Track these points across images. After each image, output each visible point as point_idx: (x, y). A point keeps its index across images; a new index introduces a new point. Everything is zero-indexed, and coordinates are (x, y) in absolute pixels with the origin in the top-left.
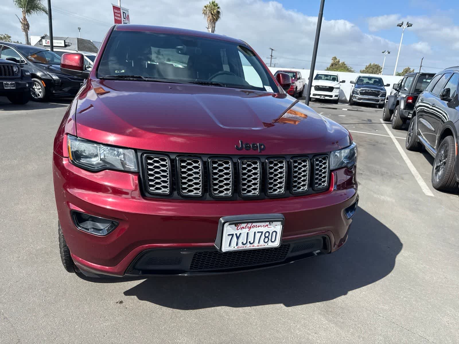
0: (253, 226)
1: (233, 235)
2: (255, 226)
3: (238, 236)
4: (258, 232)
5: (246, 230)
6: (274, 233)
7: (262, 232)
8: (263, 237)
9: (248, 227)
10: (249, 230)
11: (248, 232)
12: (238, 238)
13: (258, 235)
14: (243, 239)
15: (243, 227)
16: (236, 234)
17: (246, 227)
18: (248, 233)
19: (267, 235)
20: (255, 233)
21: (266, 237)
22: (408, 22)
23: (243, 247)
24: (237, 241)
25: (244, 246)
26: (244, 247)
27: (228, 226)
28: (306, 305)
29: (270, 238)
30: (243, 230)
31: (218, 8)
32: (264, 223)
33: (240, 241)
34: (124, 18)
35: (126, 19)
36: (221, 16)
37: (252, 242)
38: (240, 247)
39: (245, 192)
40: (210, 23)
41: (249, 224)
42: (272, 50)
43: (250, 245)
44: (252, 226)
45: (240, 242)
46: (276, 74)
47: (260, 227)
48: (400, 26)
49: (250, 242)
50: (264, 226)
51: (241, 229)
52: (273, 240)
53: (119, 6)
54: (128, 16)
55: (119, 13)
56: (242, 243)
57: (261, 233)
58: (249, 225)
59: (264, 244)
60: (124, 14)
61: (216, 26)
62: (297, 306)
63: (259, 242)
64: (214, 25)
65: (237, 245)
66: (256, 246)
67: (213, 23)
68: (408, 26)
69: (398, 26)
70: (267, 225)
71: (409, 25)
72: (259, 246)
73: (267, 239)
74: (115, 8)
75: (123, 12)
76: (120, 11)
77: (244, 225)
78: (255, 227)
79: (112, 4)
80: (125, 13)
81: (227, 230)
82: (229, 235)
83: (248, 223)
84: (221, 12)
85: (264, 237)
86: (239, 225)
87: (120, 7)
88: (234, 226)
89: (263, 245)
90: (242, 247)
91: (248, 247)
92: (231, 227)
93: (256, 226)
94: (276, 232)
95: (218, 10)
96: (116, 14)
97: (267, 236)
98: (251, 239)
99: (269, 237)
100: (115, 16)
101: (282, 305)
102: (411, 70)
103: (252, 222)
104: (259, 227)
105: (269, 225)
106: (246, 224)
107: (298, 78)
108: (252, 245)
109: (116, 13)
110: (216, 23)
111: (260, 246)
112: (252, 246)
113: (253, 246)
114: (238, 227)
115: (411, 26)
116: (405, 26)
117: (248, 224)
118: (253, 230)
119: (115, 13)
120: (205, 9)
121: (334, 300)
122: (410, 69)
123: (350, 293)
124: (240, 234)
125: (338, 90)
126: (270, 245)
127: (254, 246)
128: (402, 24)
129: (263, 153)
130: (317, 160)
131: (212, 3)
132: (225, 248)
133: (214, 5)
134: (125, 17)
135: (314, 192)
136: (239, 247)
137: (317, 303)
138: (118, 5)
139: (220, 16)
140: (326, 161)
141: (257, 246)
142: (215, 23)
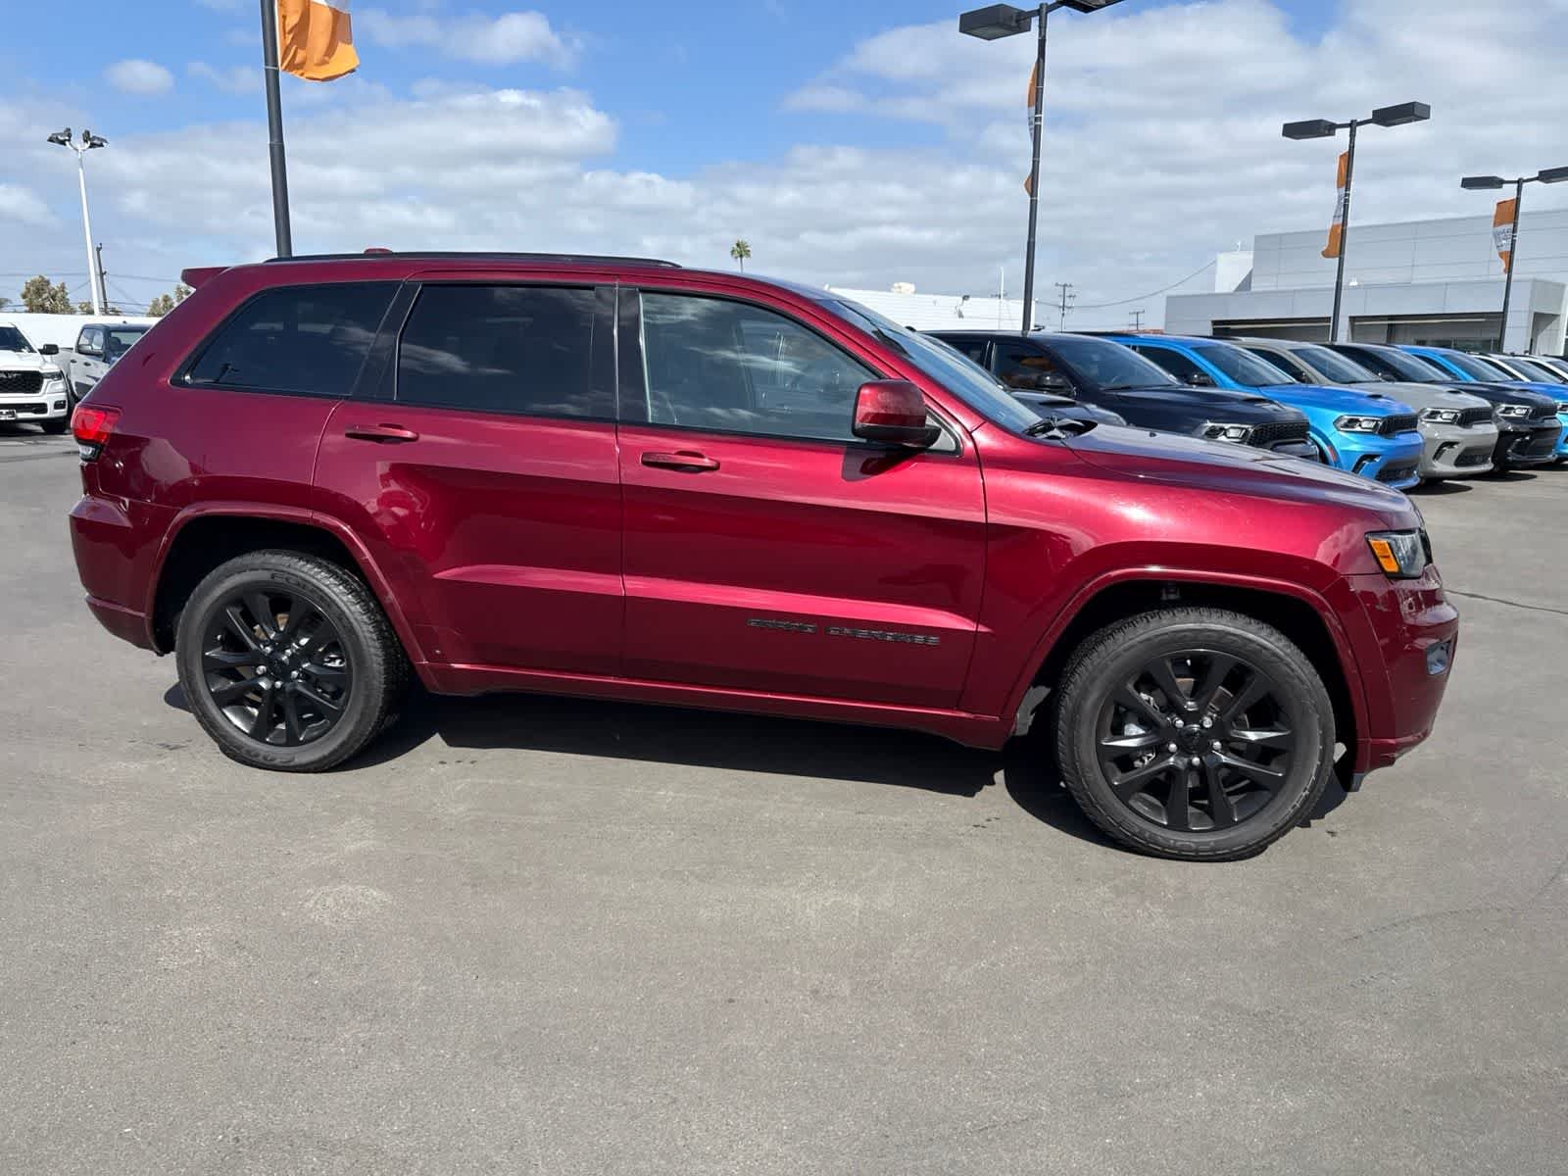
22: (88, 133)
48: (63, 143)
68: (93, 146)
69: (51, 140)
71: (96, 142)
102: (55, 285)
115: (101, 145)
116: (77, 142)
122: (48, 282)
125: (60, 385)
128: (70, 136)
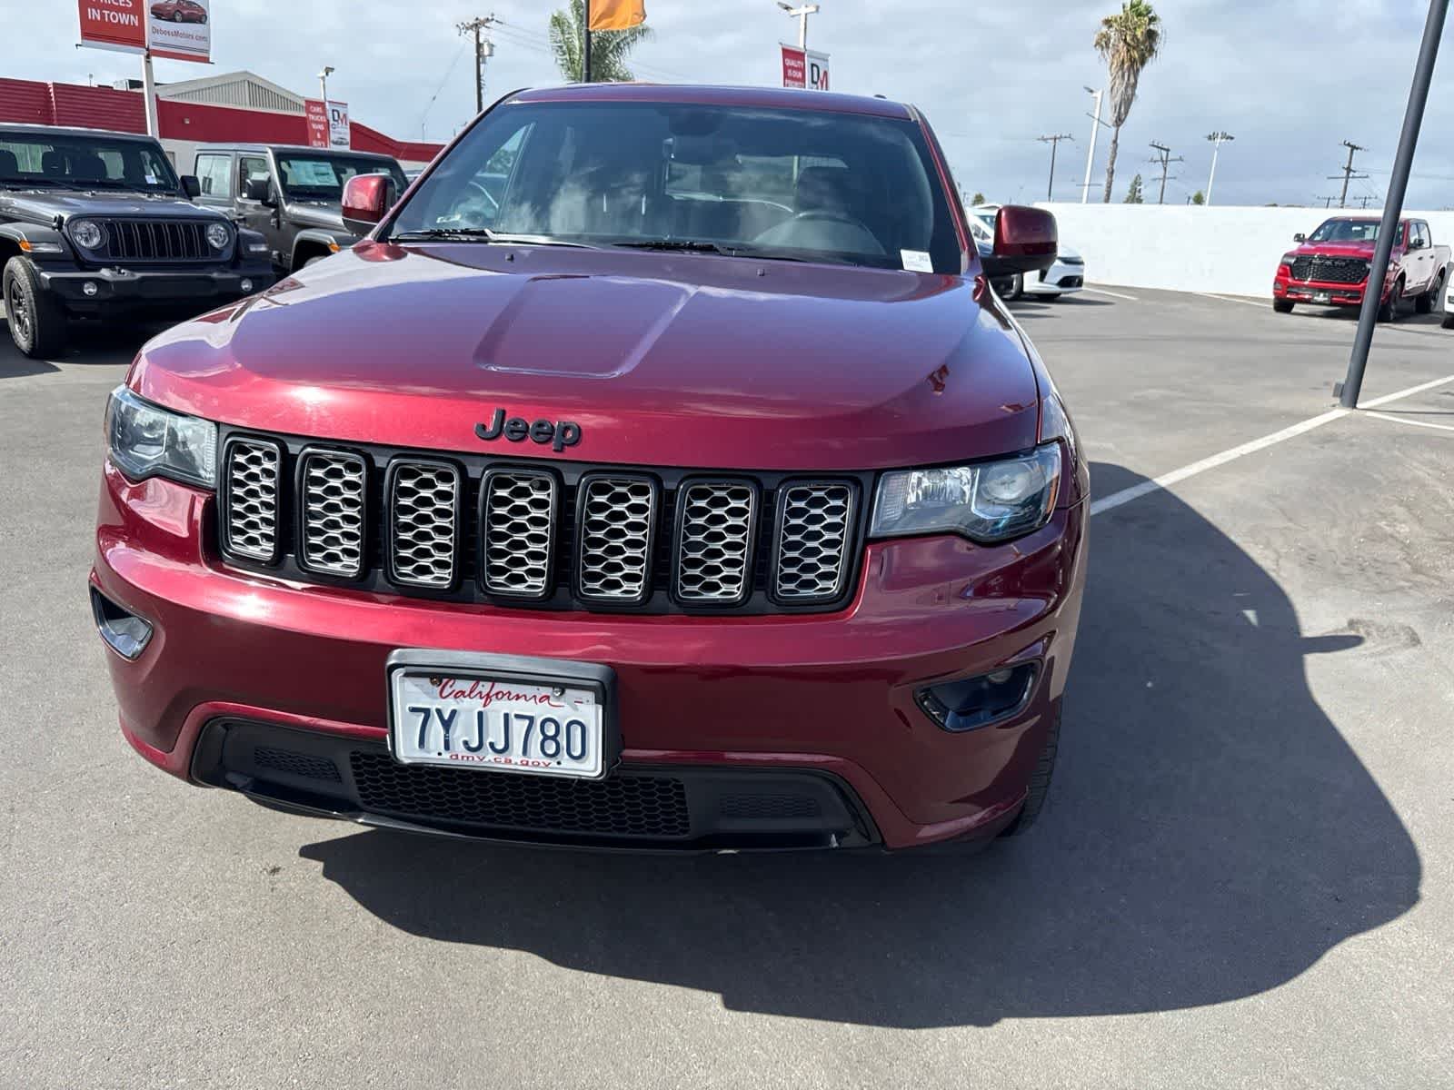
0: (497, 694)
1: (427, 712)
2: (504, 695)
3: (446, 717)
4: (517, 716)
5: (477, 703)
6: (577, 731)
7: (531, 719)
8: (537, 737)
9: (480, 693)
10: (485, 706)
11: (481, 709)
12: (447, 724)
13: (519, 728)
14: (464, 731)
15: (463, 693)
16: (439, 711)
17: (471, 692)
18: (480, 714)
19: (551, 731)
20: (506, 716)
21: (546, 738)
23: (471, 759)
24: (445, 736)
25: (474, 755)
26: (476, 759)
27: (406, 679)
28: (801, 1021)
29: (564, 743)
30: (462, 701)
31: (1152, 20)
32: (536, 687)
33: (455, 736)
34: (813, 82)
35: (819, 83)
36: (1159, 46)
37: (500, 746)
38: (460, 757)
39: (501, 579)
40: (1120, 73)
41: (481, 683)
42: (1354, 148)
43: (497, 756)
44: (494, 692)
45: (459, 738)
46: (1322, 232)
47: (522, 701)
49: (492, 745)
50: (535, 696)
51: (455, 697)
52: (577, 752)
53: (803, 47)
54: (825, 73)
55: (798, 69)
56: (466, 743)
57: (527, 722)
58: (485, 687)
59: (547, 761)
60: (815, 69)
61: (1139, 80)
62: (765, 1016)
63: (525, 752)
64: (1132, 80)
65: (447, 747)
66: (516, 764)
67: (1132, 72)
70: (548, 697)
72: (527, 764)
73: (554, 745)
74: (788, 53)
75: (813, 65)
76: (804, 61)
77: (465, 685)
78: (506, 697)
79: (781, 44)
80: (817, 66)
81: (403, 692)
82: (414, 710)
83: (478, 679)
84: (1159, 32)
85: (541, 737)
86: (447, 683)
87: (803, 51)
88: (426, 681)
89: (542, 765)
90: (468, 758)
91: (489, 761)
92: (417, 685)
93: (509, 693)
94: (583, 728)
95: (1152, 27)
96: (790, 71)
97: (554, 735)
98: (495, 735)
99: (558, 738)
100: (786, 76)
101: (716, 998)
103: (494, 680)
104: (519, 700)
105: (551, 698)
106: (472, 683)
107: (1412, 242)
108: (502, 758)
109: (793, 68)
110: (1140, 73)
111: (530, 764)
112: (503, 760)
113: (506, 762)
114: (444, 687)
117: (478, 683)
118: (499, 708)
119: (786, 68)
120: (1104, 29)
121: (924, 1032)
123: (1009, 1025)
124: (454, 713)
126: (567, 767)
127: (510, 761)
129: (570, 453)
130: (797, 496)
131: (1132, 6)
132: (407, 750)
133: (1139, 11)
134: (815, 79)
135: (771, 608)
136: (457, 756)
137: (847, 1025)
138: (799, 46)
139: (1156, 48)
140: (845, 502)
141: (523, 765)
142: (1138, 70)
